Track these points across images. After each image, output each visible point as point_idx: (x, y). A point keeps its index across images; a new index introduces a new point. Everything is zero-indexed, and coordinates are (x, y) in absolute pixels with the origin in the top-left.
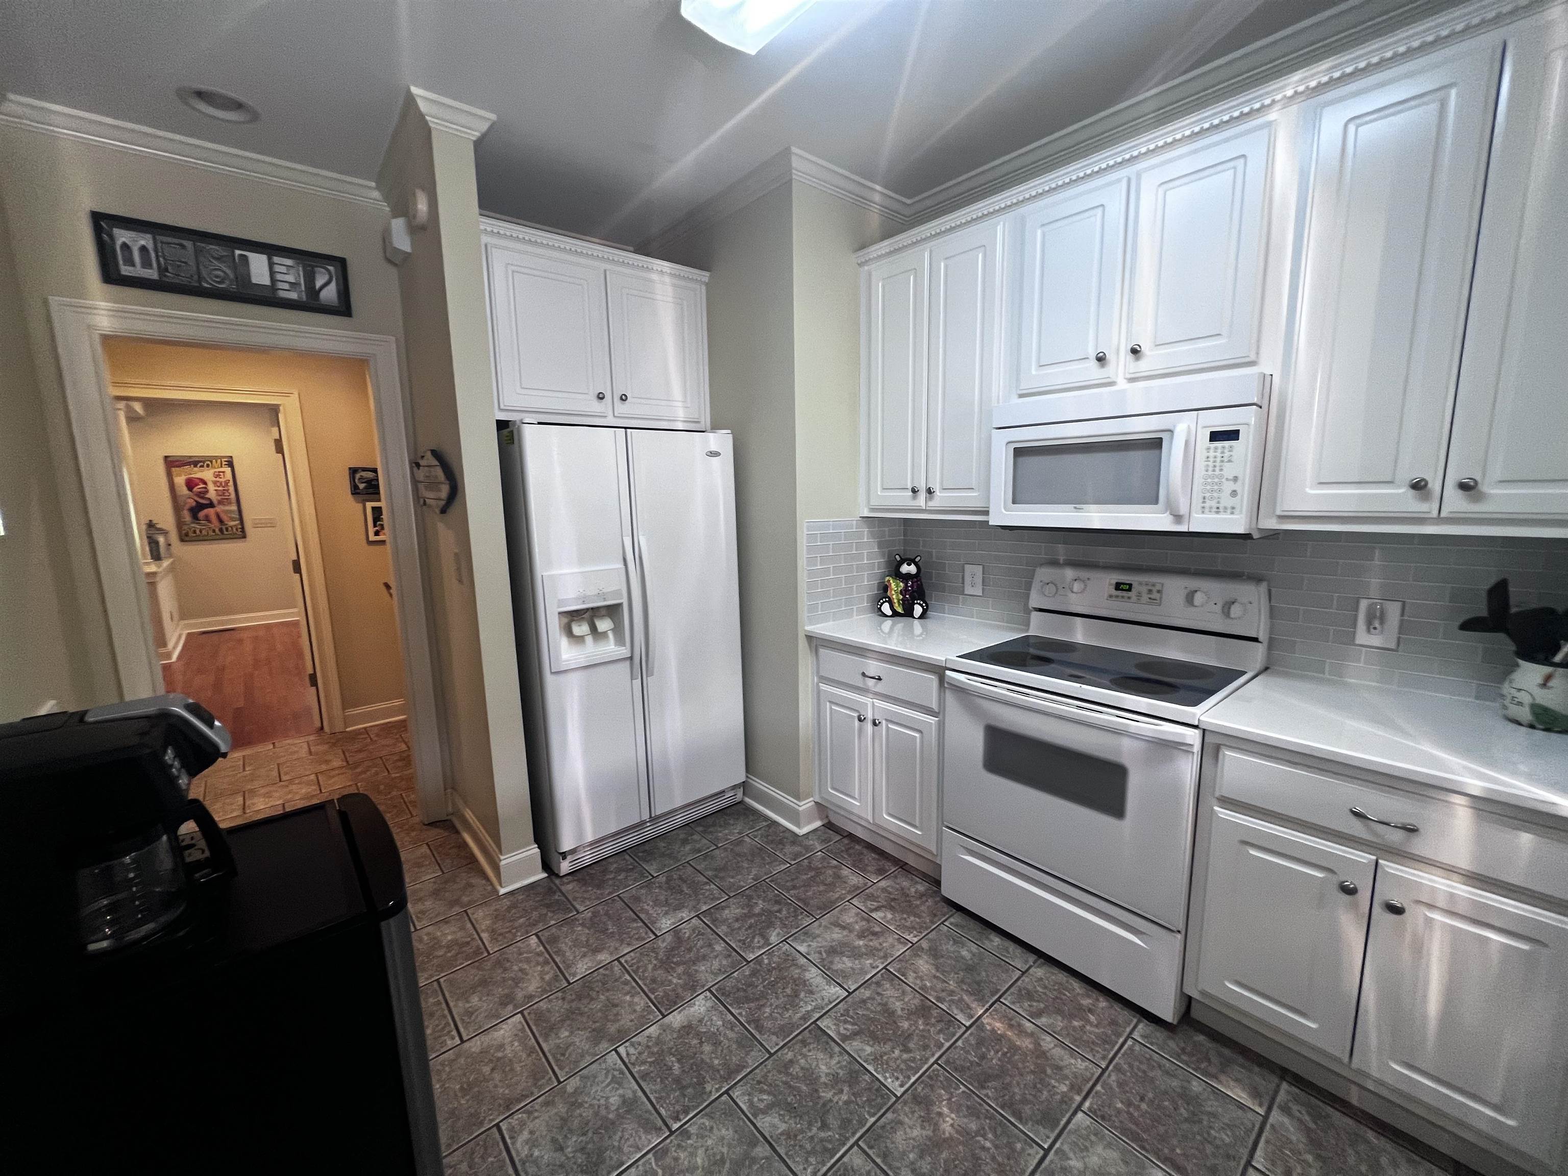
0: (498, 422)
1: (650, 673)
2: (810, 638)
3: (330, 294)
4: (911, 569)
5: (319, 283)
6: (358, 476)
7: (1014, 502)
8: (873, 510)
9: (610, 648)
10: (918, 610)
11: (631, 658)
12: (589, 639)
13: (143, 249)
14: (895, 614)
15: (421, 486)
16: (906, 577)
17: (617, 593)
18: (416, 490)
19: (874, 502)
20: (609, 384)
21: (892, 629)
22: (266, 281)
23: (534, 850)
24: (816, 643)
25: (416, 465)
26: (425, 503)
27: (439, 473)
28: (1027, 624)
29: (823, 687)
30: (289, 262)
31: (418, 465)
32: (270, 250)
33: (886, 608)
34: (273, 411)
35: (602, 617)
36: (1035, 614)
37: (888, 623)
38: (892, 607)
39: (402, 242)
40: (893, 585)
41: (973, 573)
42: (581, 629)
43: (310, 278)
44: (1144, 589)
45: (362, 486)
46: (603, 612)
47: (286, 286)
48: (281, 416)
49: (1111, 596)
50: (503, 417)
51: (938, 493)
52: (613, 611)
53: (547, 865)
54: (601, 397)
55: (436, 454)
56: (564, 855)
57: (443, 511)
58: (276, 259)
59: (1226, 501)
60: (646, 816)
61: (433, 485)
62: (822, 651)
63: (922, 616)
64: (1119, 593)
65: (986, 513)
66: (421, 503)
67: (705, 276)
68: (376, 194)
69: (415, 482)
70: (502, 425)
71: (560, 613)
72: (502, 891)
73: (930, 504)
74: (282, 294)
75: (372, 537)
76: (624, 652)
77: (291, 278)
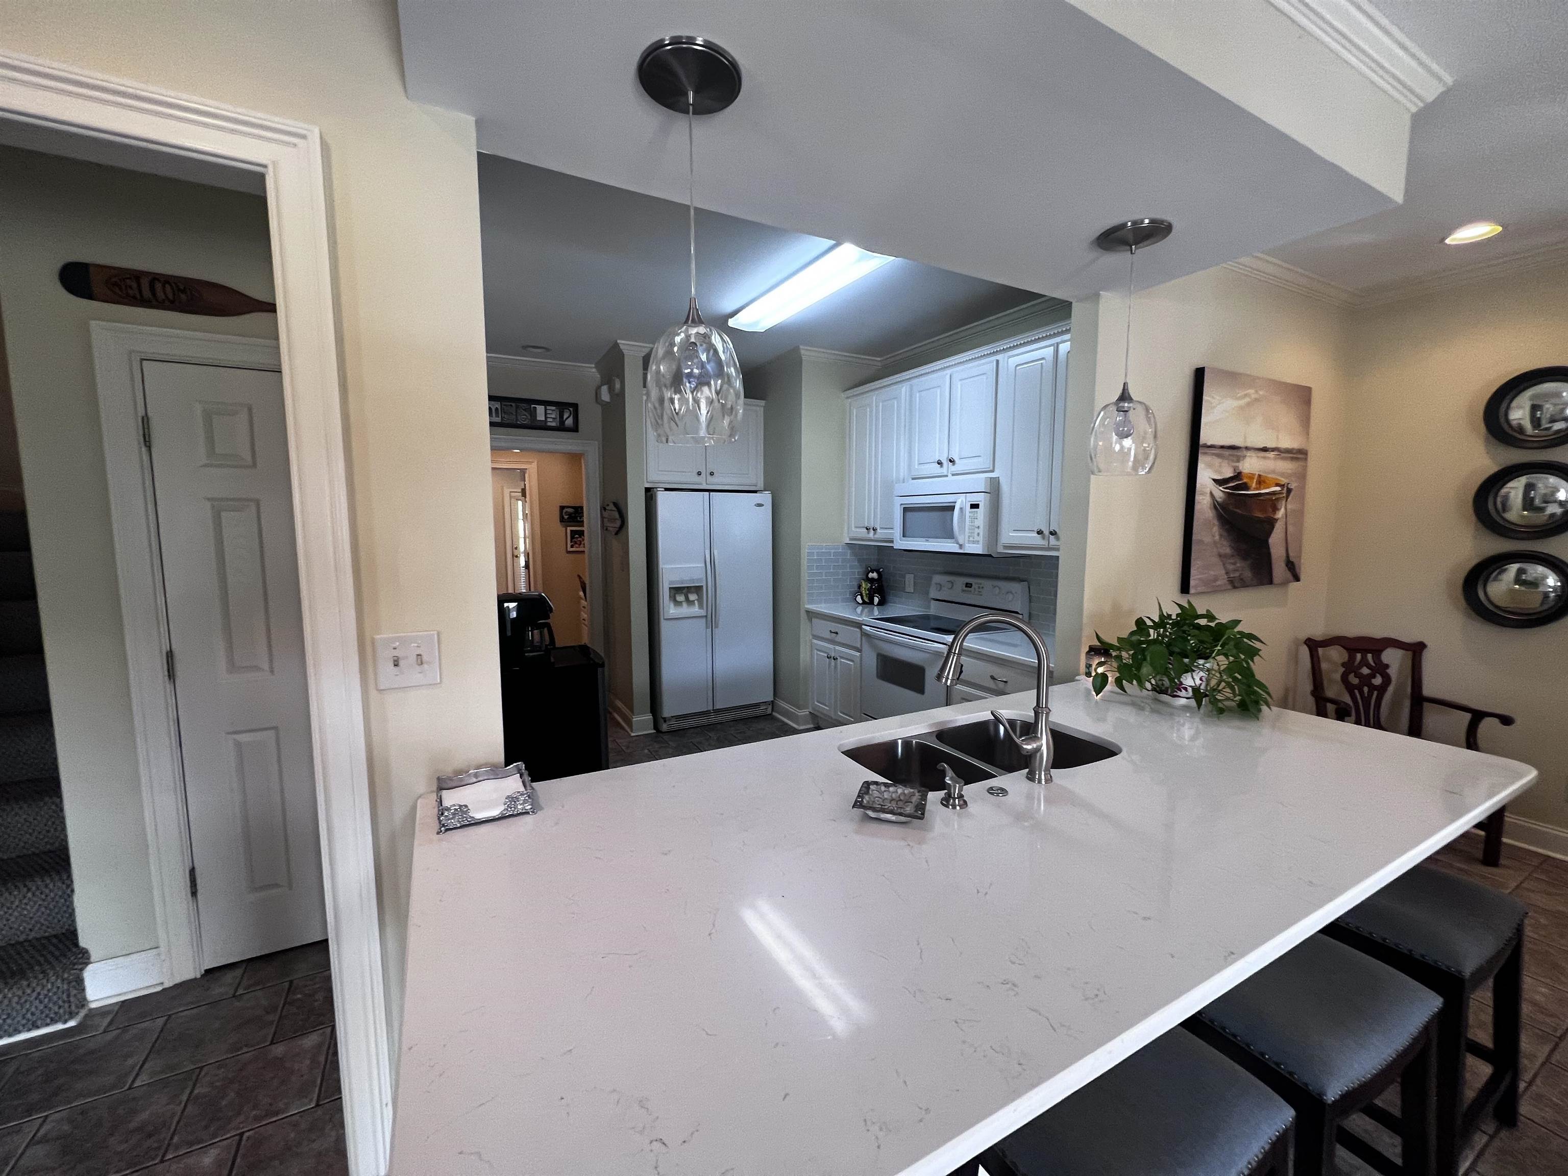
0: (646, 488)
1: (717, 627)
2: (808, 612)
3: (569, 422)
4: (874, 575)
5: (565, 417)
6: (564, 511)
7: (904, 536)
8: (851, 539)
9: (695, 610)
10: (876, 600)
11: (706, 616)
12: (685, 604)
13: (497, 409)
14: (864, 603)
15: (605, 520)
16: (872, 581)
17: (700, 580)
18: (602, 522)
19: (852, 535)
20: (704, 466)
21: (862, 611)
22: (543, 419)
23: (649, 717)
24: (811, 614)
25: (603, 509)
26: (607, 529)
27: (617, 515)
28: (929, 607)
29: (815, 641)
30: (554, 408)
31: (605, 509)
32: (545, 403)
33: (859, 599)
34: (523, 472)
35: (692, 593)
36: (933, 602)
37: (859, 609)
38: (862, 598)
39: (605, 396)
40: (864, 585)
41: (909, 579)
42: (681, 598)
43: (561, 416)
44: (976, 587)
45: (566, 517)
46: (693, 590)
47: (551, 420)
48: (527, 475)
49: (963, 591)
50: (648, 486)
51: (879, 530)
52: (698, 589)
53: (656, 727)
54: (699, 474)
55: (615, 504)
56: (665, 720)
57: (617, 534)
58: (548, 407)
59: (976, 538)
60: (710, 708)
61: (612, 520)
62: (814, 620)
63: (879, 604)
64: (967, 589)
65: (892, 542)
66: (604, 528)
67: (762, 403)
68: (594, 370)
69: (602, 518)
70: (648, 490)
71: (670, 588)
72: (633, 734)
73: (876, 536)
74: (549, 424)
75: (570, 549)
76: (703, 612)
77: (553, 416)
